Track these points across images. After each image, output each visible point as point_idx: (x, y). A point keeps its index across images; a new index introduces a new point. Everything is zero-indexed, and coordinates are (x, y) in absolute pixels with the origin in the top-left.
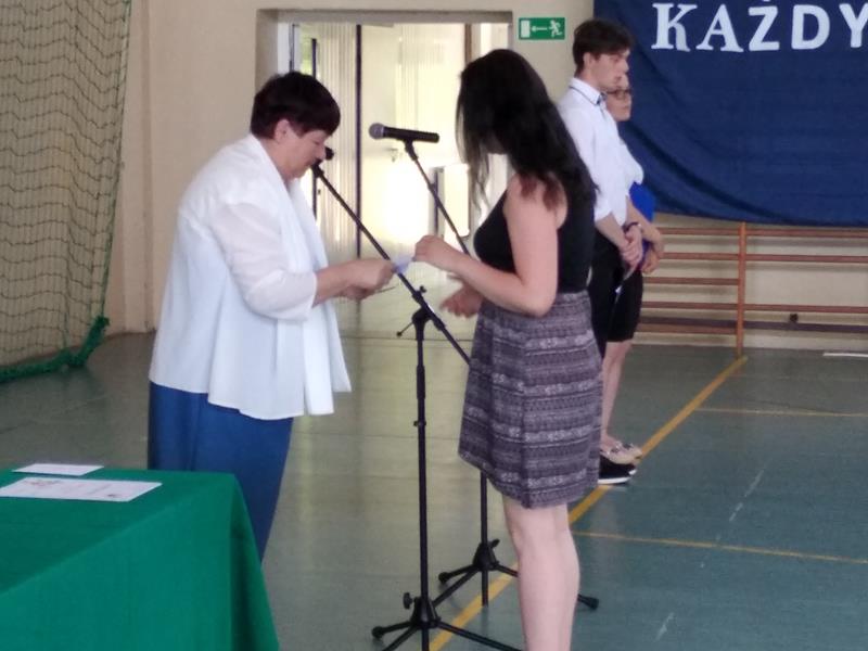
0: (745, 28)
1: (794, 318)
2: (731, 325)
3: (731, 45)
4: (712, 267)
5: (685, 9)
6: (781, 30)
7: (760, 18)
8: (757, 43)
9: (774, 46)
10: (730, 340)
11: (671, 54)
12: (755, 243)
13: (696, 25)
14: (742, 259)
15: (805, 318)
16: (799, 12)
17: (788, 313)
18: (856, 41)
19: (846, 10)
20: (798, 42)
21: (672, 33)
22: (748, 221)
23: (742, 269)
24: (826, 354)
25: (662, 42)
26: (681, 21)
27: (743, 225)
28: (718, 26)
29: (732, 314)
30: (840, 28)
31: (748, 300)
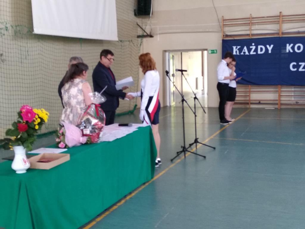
0: (249, 50)
1: (260, 102)
2: (248, 104)
3: (247, 53)
4: (244, 93)
5: (238, 47)
6: (256, 50)
7: (252, 48)
8: (252, 53)
9: (255, 53)
10: (248, 106)
11: (237, 55)
12: (252, 89)
13: (240, 50)
14: (250, 92)
15: (261, 102)
16: (259, 47)
17: (259, 101)
18: (270, 52)
19: (268, 46)
20: (259, 52)
21: (236, 52)
22: (251, 85)
23: (250, 93)
24: (266, 108)
25: (234, 53)
26: (238, 49)
27: (250, 86)
28: (244, 50)
29: (248, 102)
30: (267, 50)
31: (251, 99)
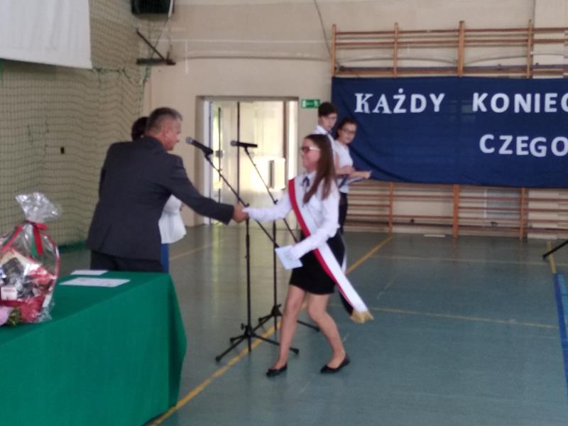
0: (392, 103)
1: (413, 221)
2: (387, 224)
3: (387, 110)
4: (380, 200)
5: (368, 96)
6: (406, 104)
7: (397, 100)
8: (397, 110)
9: (404, 111)
10: (386, 229)
11: (363, 114)
12: (397, 190)
13: (372, 103)
14: (392, 197)
15: (417, 220)
16: (414, 97)
17: (410, 219)
18: (437, 109)
19: (433, 96)
20: (414, 109)
21: (363, 106)
22: (393, 181)
23: (391, 201)
24: (426, 235)
25: (359, 109)
26: (368, 101)
27: (391, 183)
28: (381, 103)
29: (387, 219)
30: (430, 104)
31: (394, 213)
